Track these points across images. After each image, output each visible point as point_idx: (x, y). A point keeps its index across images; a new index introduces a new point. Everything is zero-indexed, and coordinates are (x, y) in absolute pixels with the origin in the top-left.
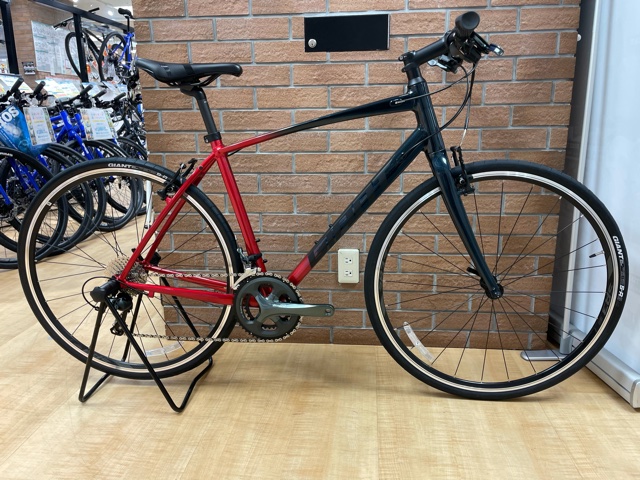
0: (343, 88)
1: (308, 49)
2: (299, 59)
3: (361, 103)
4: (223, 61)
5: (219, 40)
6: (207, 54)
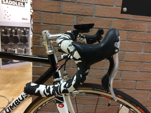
0: (135, 32)
1: (122, 12)
2: (117, 16)
3: (142, 40)
4: (78, 13)
5: (78, 3)
6: (71, 9)
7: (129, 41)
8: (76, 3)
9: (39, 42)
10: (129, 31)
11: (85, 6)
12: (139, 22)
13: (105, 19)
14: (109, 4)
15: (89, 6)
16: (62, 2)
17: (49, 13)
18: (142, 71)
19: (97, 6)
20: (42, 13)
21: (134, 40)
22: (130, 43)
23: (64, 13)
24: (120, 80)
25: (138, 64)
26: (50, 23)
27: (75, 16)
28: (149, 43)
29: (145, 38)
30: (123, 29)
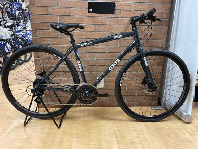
0: (100, 25)
3: (106, 31)
4: (60, 14)
5: (59, 7)
6: (55, 11)
7: (97, 31)
9: (37, 35)
10: (96, 24)
11: (65, 9)
12: (102, 18)
13: (79, 17)
14: (80, 7)
15: (67, 9)
16: (49, 8)
17: (41, 15)
18: (109, 52)
19: (72, 9)
20: (36, 15)
21: (100, 31)
22: (98, 33)
23: (51, 15)
24: (95, 60)
25: (106, 47)
26: (42, 22)
27: (59, 16)
28: (111, 32)
29: (107, 29)
30: (92, 23)
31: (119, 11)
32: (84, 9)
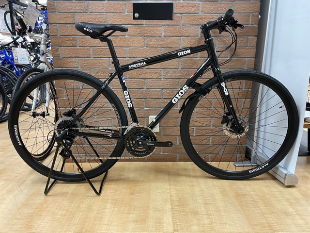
0: (151, 38)
3: (160, 45)
6: (84, 19)
7: (147, 47)
8: (89, 13)
10: (145, 36)
11: (98, 15)
12: (154, 27)
14: (121, 11)
15: (101, 15)
16: (75, 14)
17: (64, 25)
18: (166, 78)
19: (108, 14)
20: (58, 25)
21: (152, 46)
22: (149, 49)
24: (145, 90)
25: (161, 71)
26: (66, 34)
28: (168, 47)
29: (162, 43)
30: (139, 35)
31: (179, 15)
32: (126, 13)
